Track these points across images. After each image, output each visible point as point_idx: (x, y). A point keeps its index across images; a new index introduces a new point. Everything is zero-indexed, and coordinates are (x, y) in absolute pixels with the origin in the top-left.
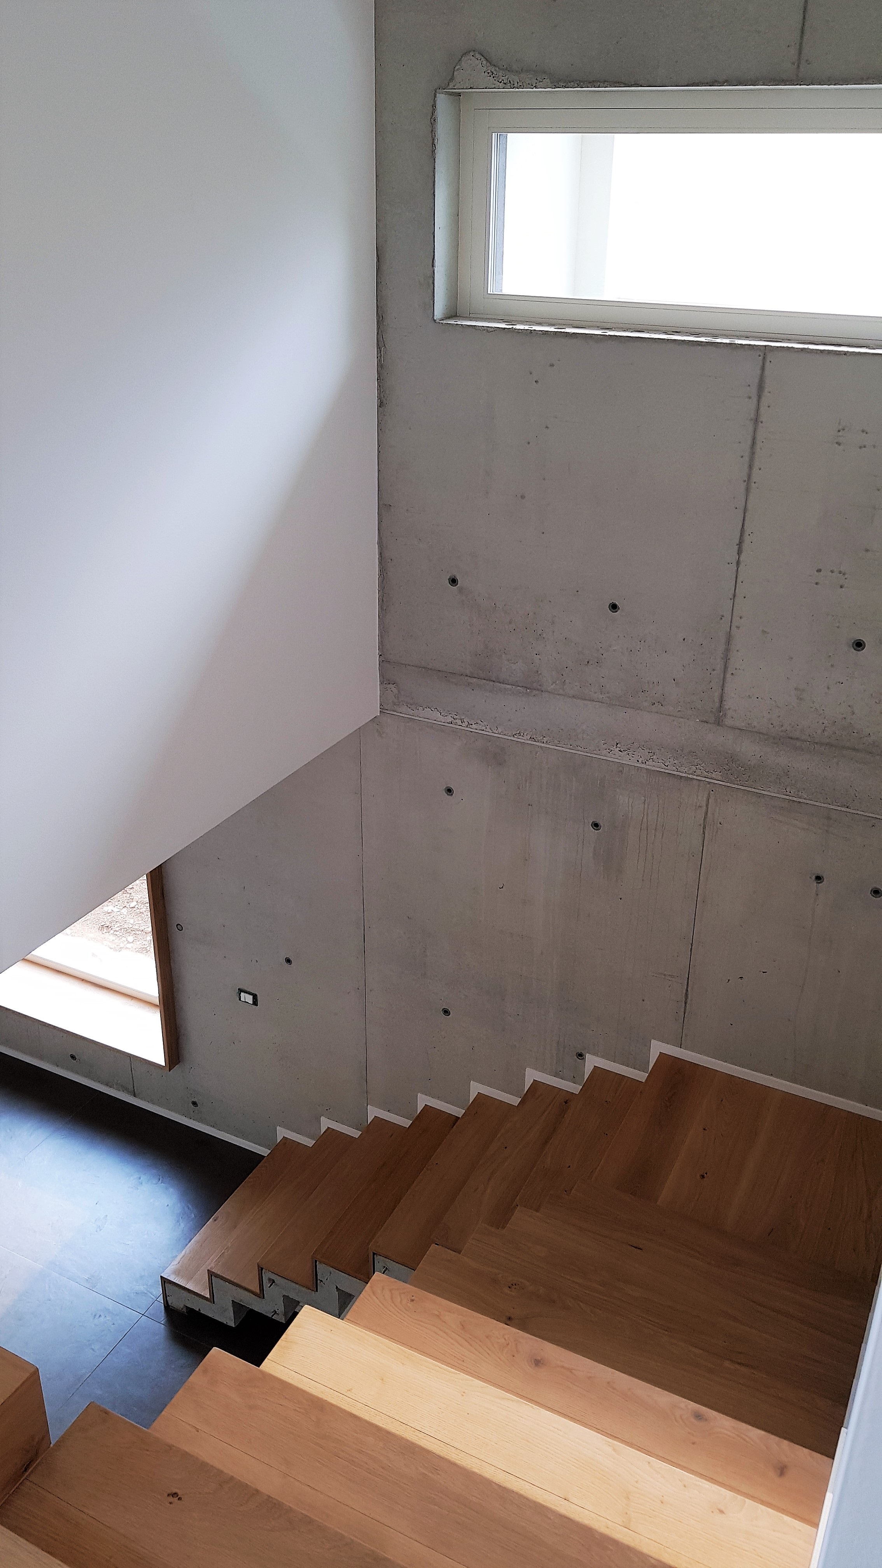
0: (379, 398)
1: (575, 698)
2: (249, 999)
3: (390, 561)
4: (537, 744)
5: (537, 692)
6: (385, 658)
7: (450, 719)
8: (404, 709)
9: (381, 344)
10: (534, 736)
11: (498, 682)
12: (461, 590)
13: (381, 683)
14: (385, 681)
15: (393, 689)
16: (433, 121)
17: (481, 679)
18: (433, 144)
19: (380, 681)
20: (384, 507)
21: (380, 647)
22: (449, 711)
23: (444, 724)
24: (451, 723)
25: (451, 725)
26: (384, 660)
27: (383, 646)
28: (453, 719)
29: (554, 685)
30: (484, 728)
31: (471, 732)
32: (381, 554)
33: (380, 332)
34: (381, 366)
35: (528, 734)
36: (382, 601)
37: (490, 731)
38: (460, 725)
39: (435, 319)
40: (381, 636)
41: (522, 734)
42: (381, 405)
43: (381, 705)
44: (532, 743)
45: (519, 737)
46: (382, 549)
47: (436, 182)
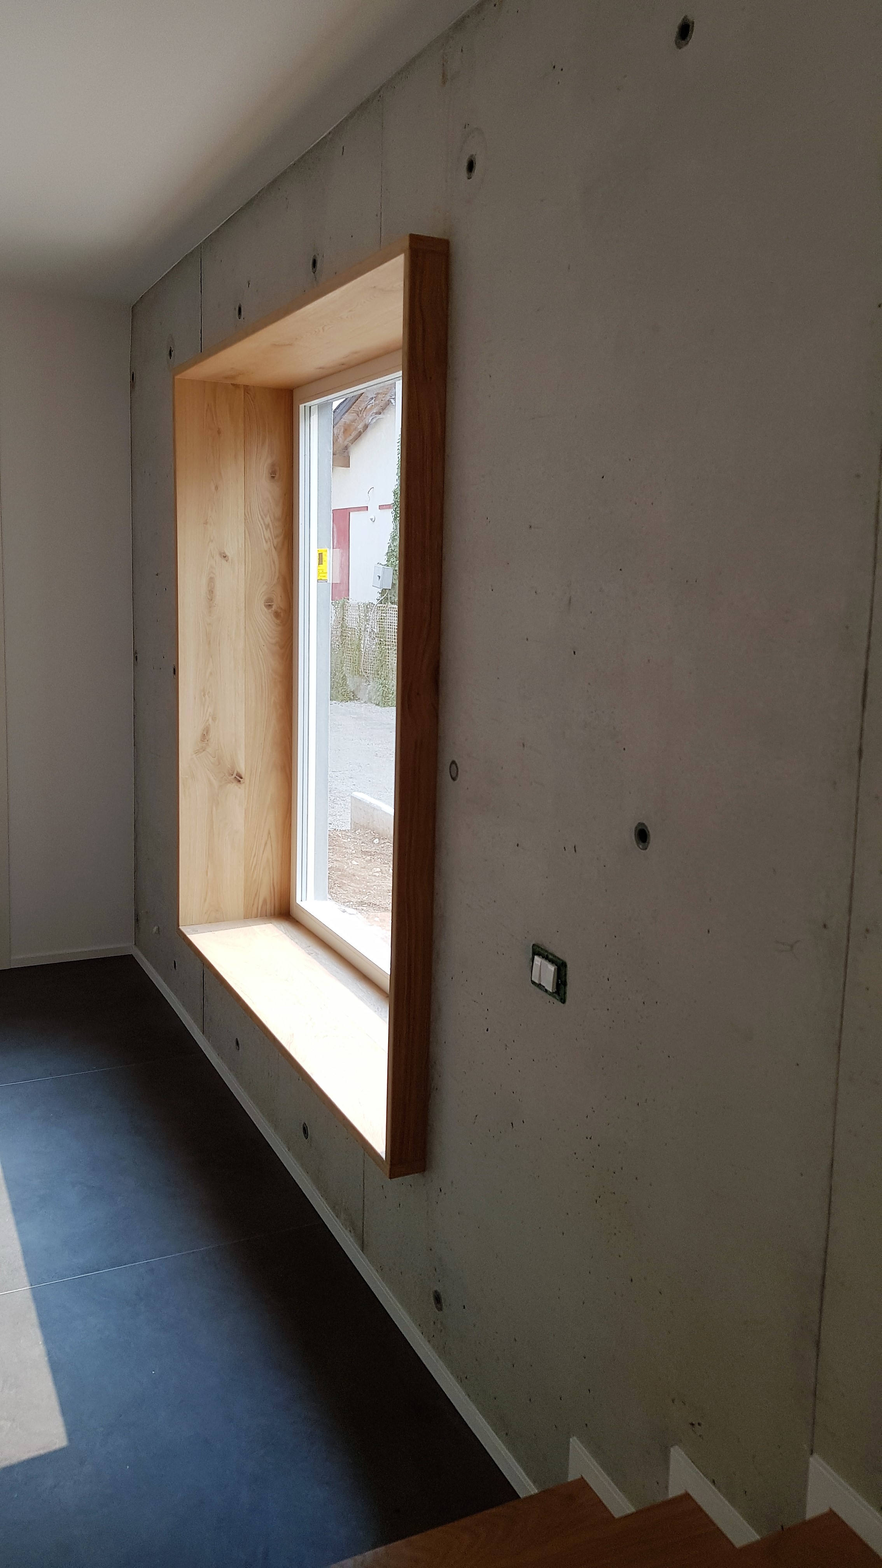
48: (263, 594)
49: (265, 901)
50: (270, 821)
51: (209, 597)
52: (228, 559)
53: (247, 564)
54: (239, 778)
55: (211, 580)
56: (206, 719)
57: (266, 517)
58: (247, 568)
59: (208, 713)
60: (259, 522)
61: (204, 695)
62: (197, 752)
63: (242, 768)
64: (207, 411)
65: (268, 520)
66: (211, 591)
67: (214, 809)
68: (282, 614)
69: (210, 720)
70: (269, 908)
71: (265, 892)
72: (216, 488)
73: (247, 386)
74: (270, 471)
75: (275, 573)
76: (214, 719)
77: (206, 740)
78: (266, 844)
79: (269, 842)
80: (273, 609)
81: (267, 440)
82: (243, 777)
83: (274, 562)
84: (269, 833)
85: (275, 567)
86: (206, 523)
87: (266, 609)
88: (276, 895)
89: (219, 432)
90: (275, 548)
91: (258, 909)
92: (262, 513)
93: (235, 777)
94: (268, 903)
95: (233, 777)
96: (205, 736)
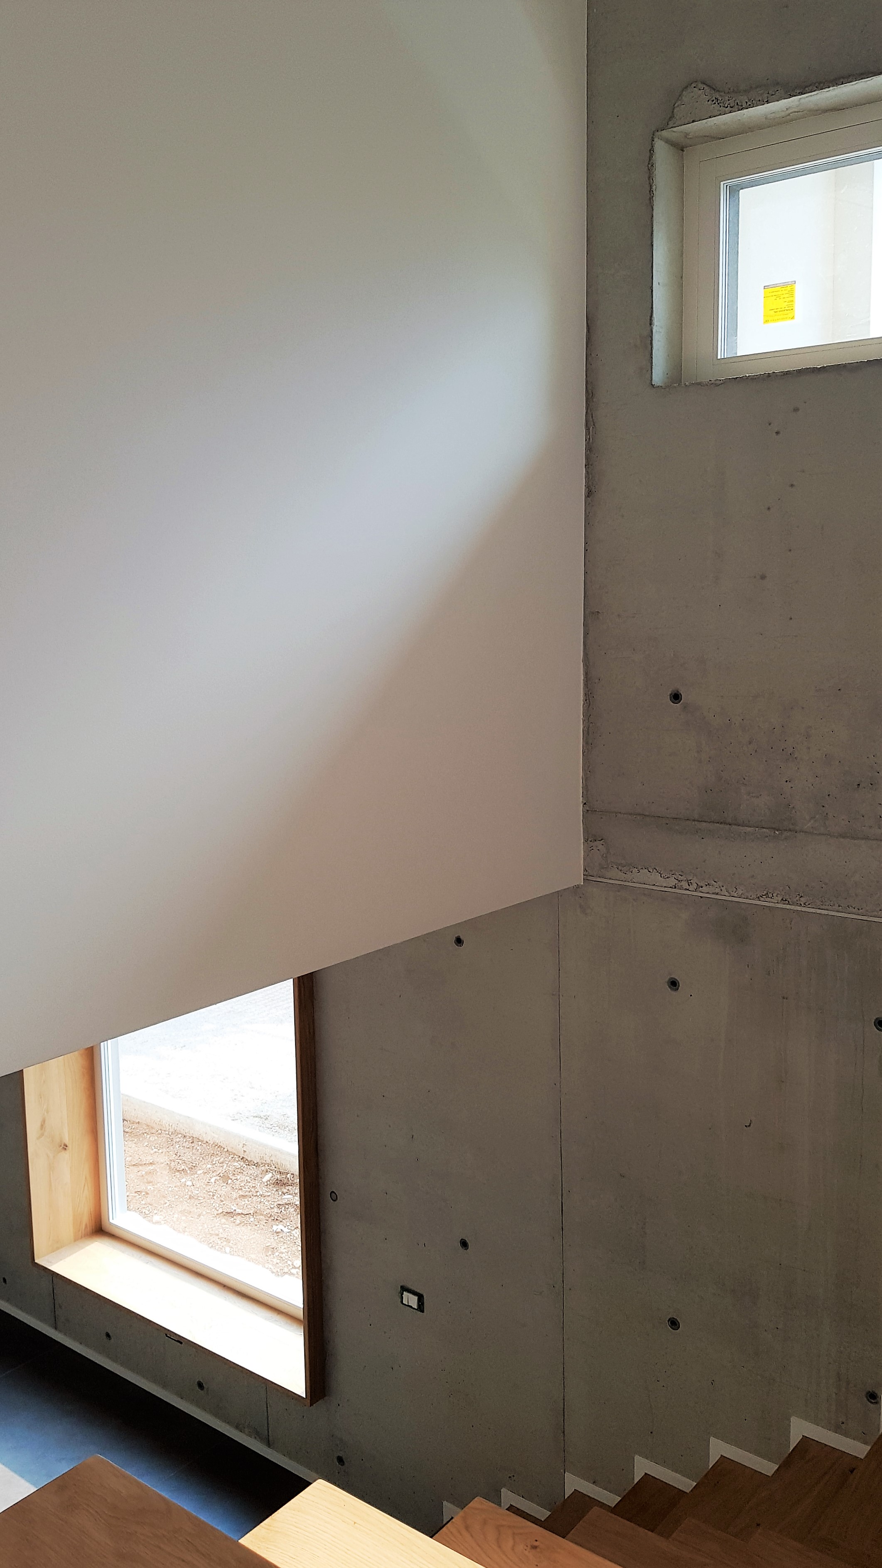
0: (588, 486)
1: (844, 837)
2: (413, 1301)
3: (597, 681)
4: (792, 907)
5: (789, 834)
6: (590, 807)
7: (672, 882)
8: (614, 873)
9: (590, 423)
10: (787, 897)
11: (735, 825)
12: (685, 707)
13: (586, 840)
14: (591, 837)
15: (600, 847)
16: (651, 166)
17: (713, 822)
18: (651, 191)
19: (584, 838)
20: (591, 615)
21: (585, 792)
22: (671, 871)
23: (666, 889)
24: (675, 888)
25: (673, 890)
26: (589, 810)
27: (587, 791)
28: (677, 882)
29: (812, 821)
30: (717, 890)
31: (701, 897)
32: (586, 674)
33: (589, 411)
34: (590, 449)
35: (778, 894)
36: (587, 732)
37: (727, 894)
38: (686, 889)
39: (653, 384)
40: (586, 779)
41: (770, 895)
42: (589, 493)
43: (585, 870)
44: (784, 906)
45: (766, 900)
46: (588, 667)
47: (654, 233)
49: (86, 1225)
50: (86, 1170)
54: (65, 1147)
56: (43, 1114)
59: (44, 1110)
61: (41, 1099)
62: (38, 1138)
63: (67, 1141)
67: (51, 1173)
69: (45, 1113)
70: (89, 1229)
71: (86, 1219)
76: (47, 1112)
77: (43, 1128)
78: (85, 1186)
79: (86, 1184)
82: (68, 1145)
84: (86, 1178)
88: (93, 1219)
91: (82, 1232)
93: (63, 1148)
94: (88, 1226)
95: (61, 1147)
96: (42, 1126)
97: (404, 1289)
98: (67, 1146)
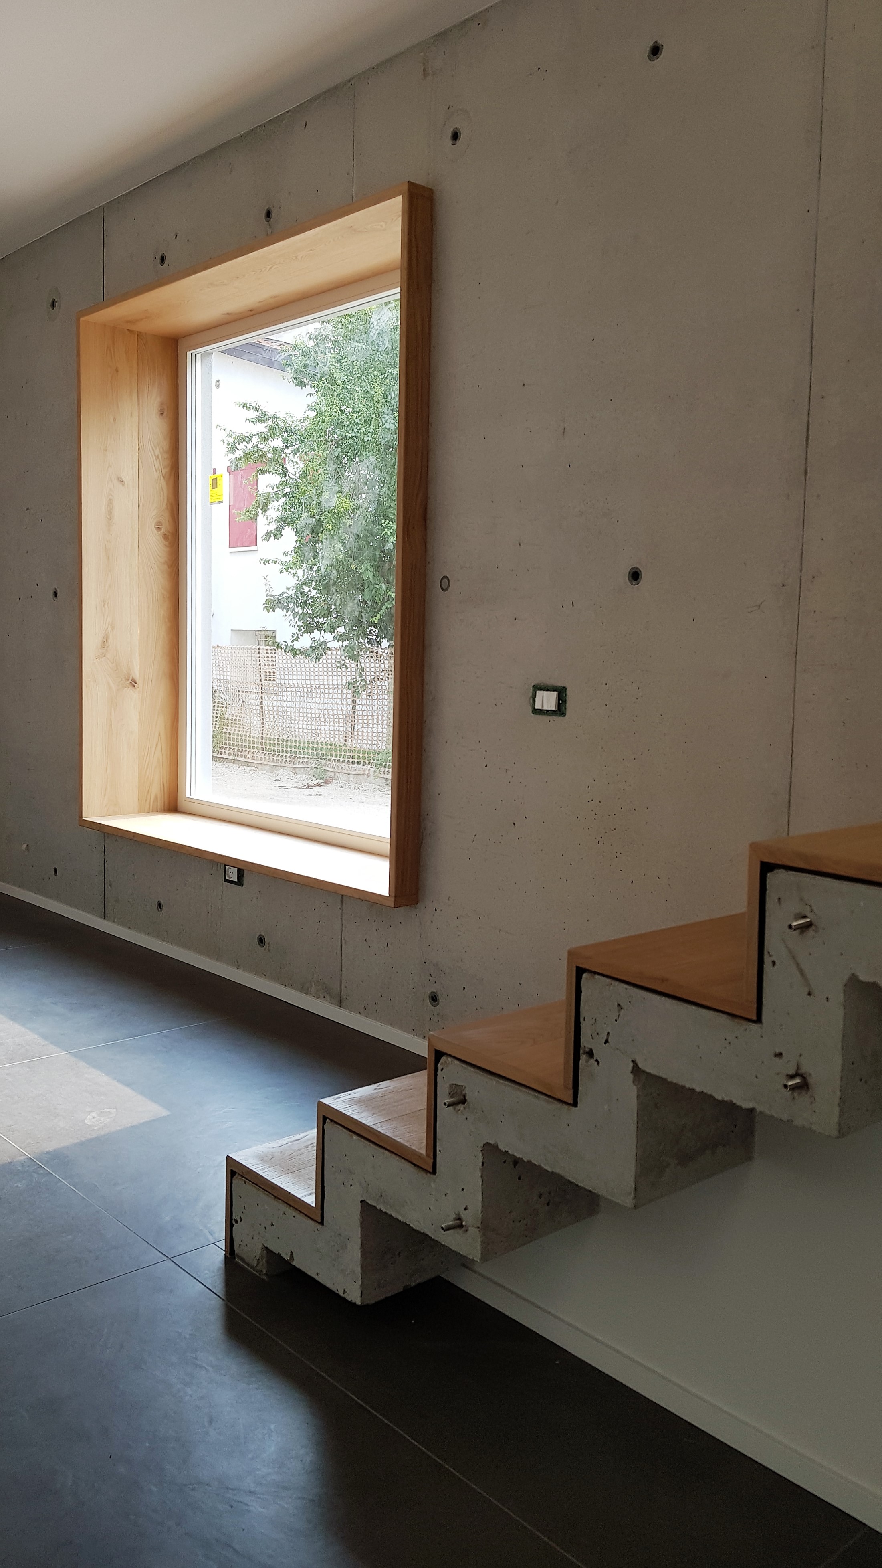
48: (154, 518)
49: (156, 798)
50: (160, 724)
51: (108, 517)
52: (124, 484)
53: (140, 490)
54: (134, 683)
55: (110, 501)
56: (106, 628)
57: (156, 449)
58: (140, 493)
59: (107, 623)
60: (150, 453)
61: (104, 606)
62: (98, 658)
63: (136, 675)
64: (107, 351)
65: (157, 452)
66: (110, 512)
67: (113, 710)
68: (170, 537)
69: (109, 629)
70: (159, 804)
71: (157, 789)
72: (115, 419)
73: (140, 332)
74: (160, 409)
75: (164, 499)
76: (112, 628)
77: (106, 647)
78: (157, 744)
79: (159, 743)
80: (162, 531)
81: (157, 382)
82: (137, 682)
83: (162, 490)
84: (160, 735)
85: (163, 493)
86: (106, 450)
87: (156, 531)
88: (166, 796)
89: (117, 371)
90: (164, 477)
91: (150, 804)
92: (153, 446)
93: (131, 682)
94: (159, 799)
95: (129, 682)
96: (104, 643)
97: (537, 688)
98: (136, 684)
